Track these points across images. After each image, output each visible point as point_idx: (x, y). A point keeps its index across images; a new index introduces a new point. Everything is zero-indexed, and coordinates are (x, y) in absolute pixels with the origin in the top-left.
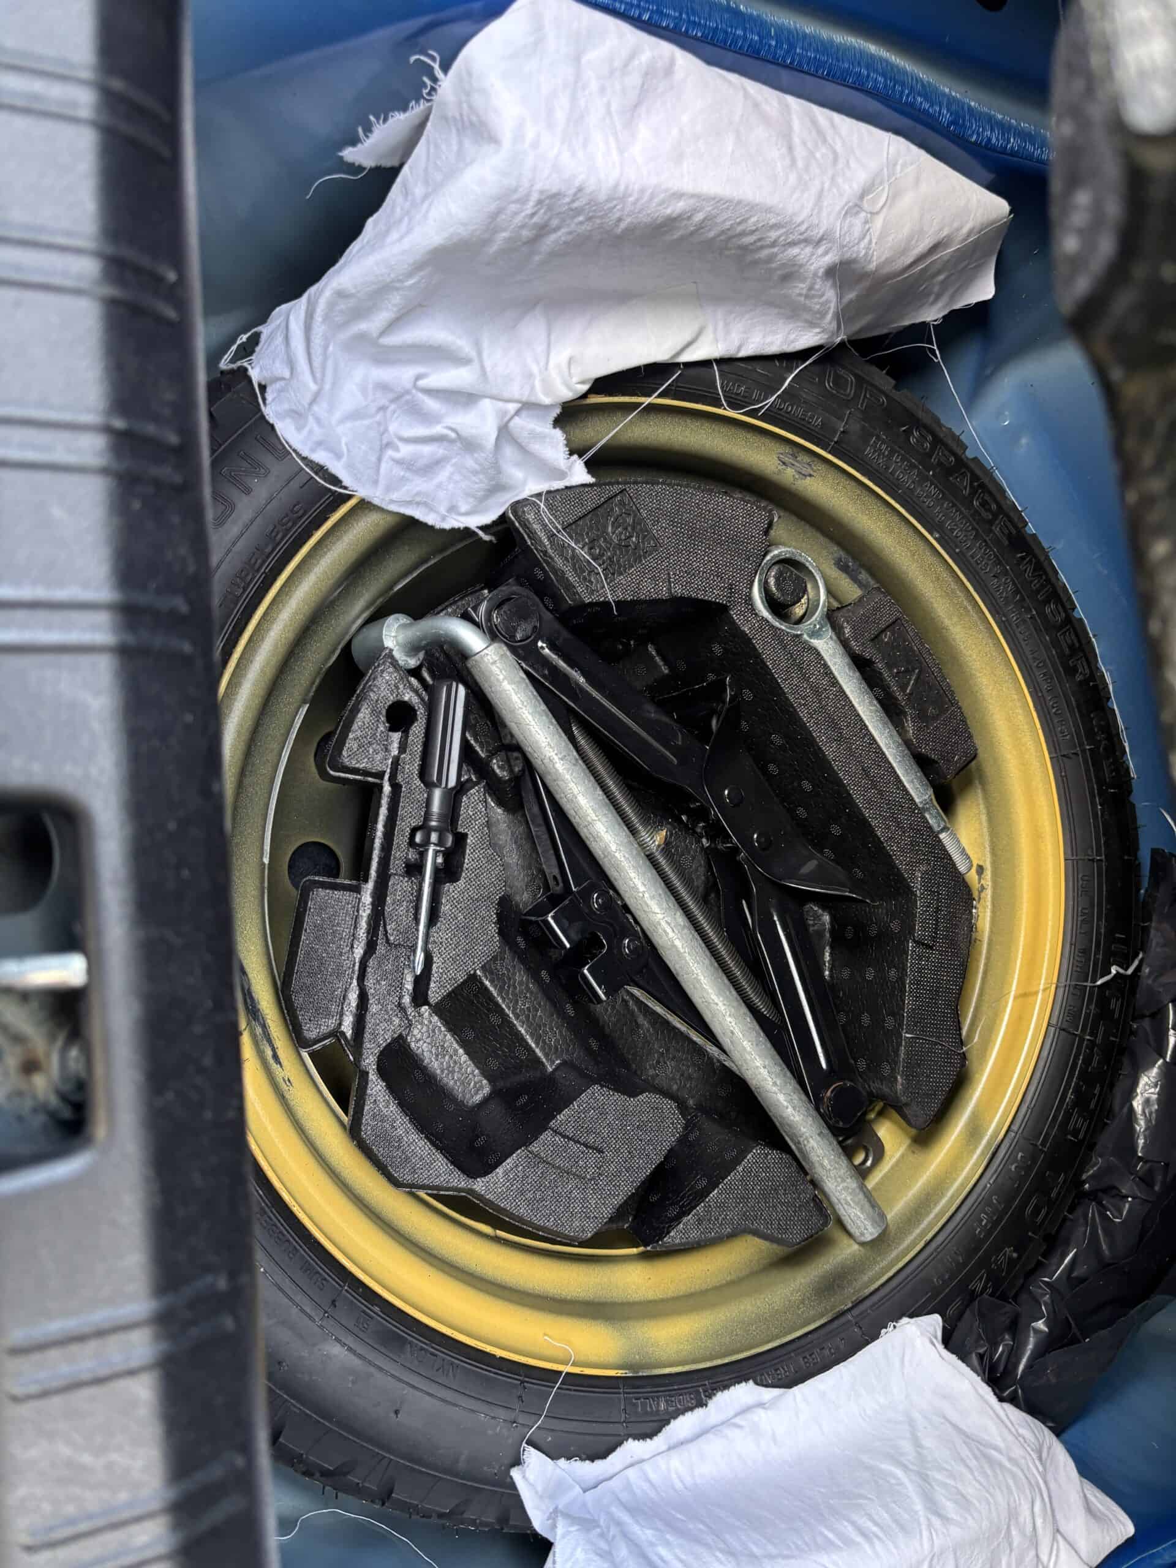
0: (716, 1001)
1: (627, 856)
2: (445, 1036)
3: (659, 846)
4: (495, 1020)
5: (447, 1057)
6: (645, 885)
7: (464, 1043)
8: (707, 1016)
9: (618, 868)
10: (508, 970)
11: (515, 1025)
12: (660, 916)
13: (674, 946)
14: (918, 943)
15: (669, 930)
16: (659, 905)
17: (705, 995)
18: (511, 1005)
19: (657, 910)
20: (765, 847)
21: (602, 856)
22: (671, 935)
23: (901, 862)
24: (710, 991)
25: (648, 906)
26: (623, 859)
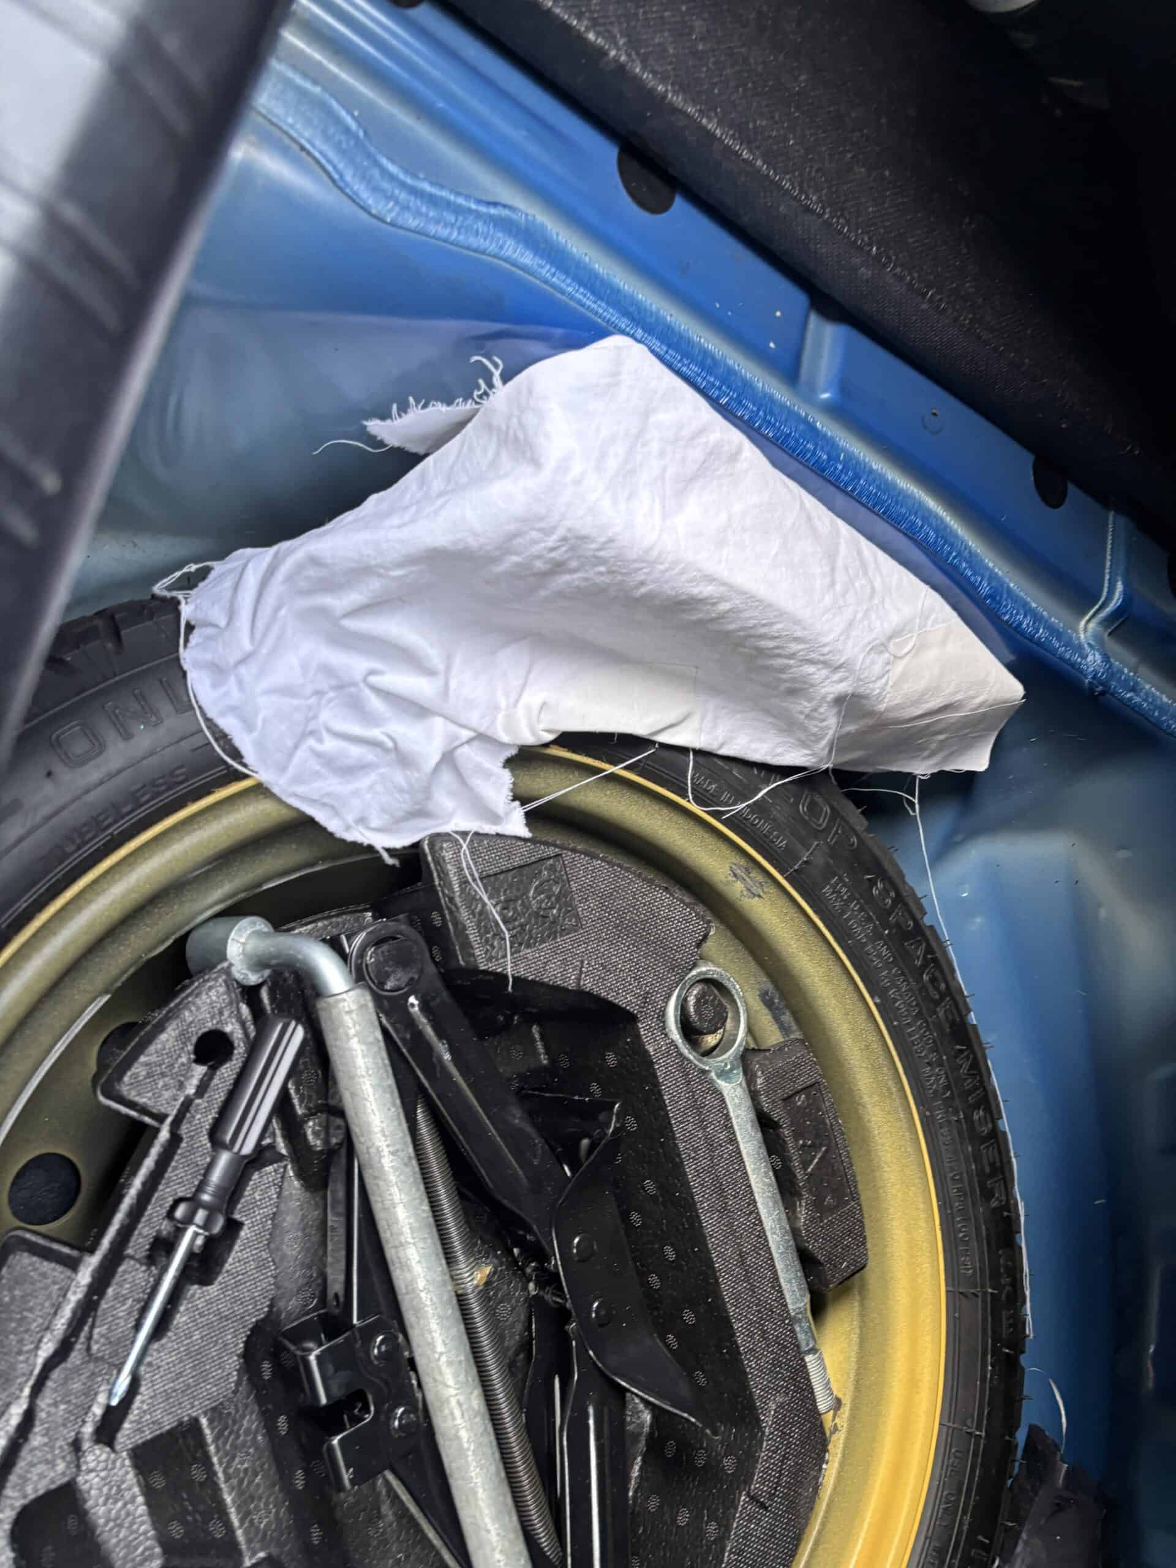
1: (435, 1299)
2: (127, 1473)
3: (477, 1286)
4: (197, 1474)
5: (120, 1504)
6: (446, 1345)
7: (148, 1492)
9: (418, 1311)
10: (237, 1411)
11: (220, 1489)
12: (452, 1392)
13: (458, 1438)
14: (753, 1499)
15: (457, 1413)
16: (456, 1375)
17: (478, 1515)
18: (225, 1460)
19: (450, 1381)
20: (602, 1323)
21: (404, 1291)
22: (459, 1421)
23: (757, 1385)
24: (486, 1511)
25: (441, 1373)
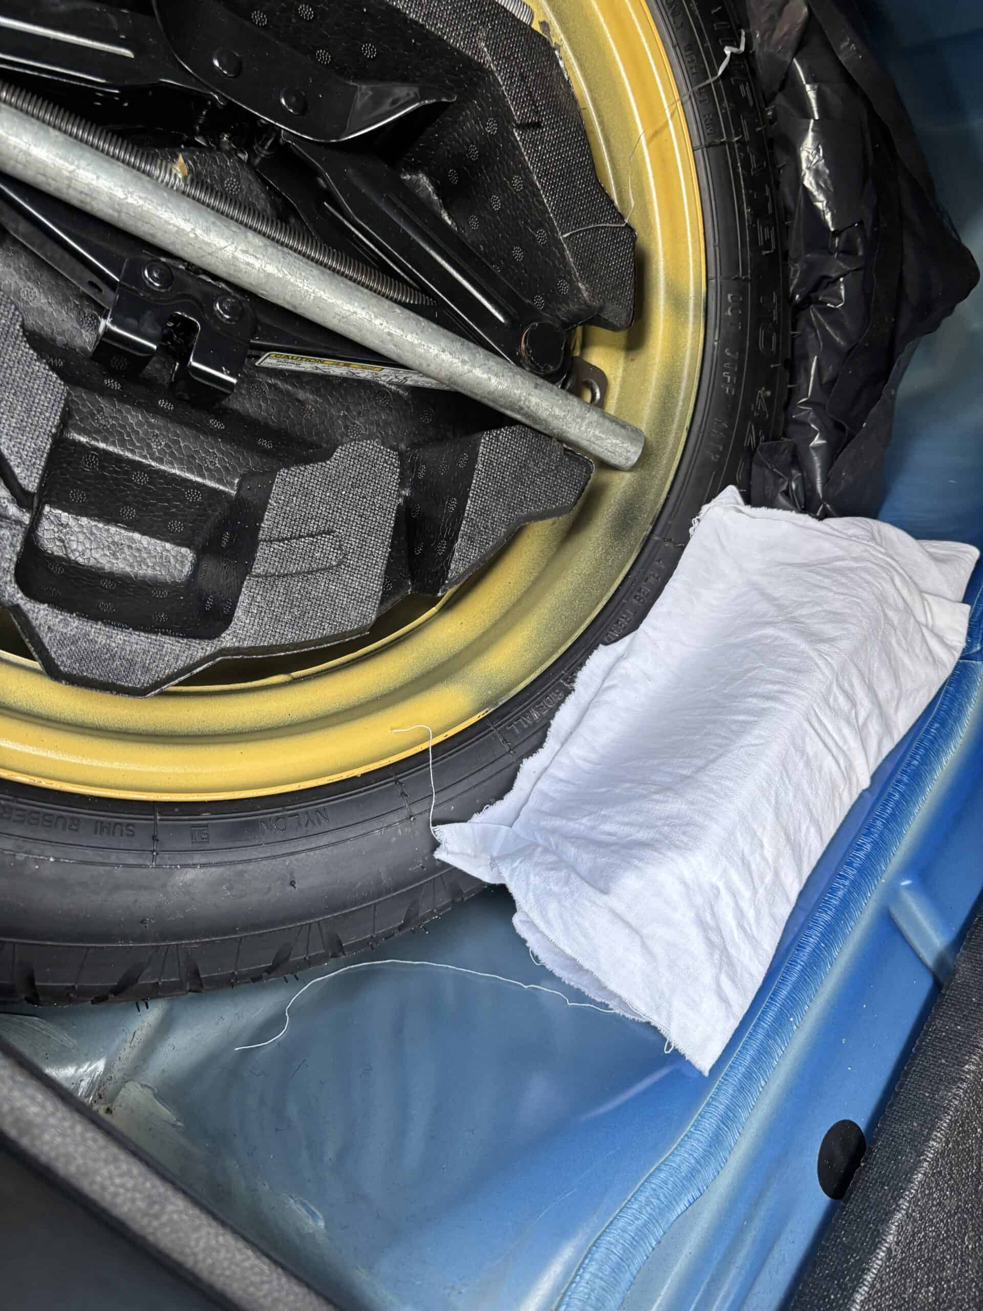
0: (352, 309)
3: (185, 178)
4: (141, 479)
5: (126, 550)
6: (189, 221)
7: (132, 526)
8: (354, 334)
9: (141, 217)
10: (116, 419)
11: (165, 471)
12: (230, 249)
13: (269, 275)
14: (523, 127)
15: (251, 260)
16: (222, 236)
18: (145, 453)
19: (222, 243)
20: (303, 109)
22: (257, 264)
25: (209, 244)
26: (141, 202)
